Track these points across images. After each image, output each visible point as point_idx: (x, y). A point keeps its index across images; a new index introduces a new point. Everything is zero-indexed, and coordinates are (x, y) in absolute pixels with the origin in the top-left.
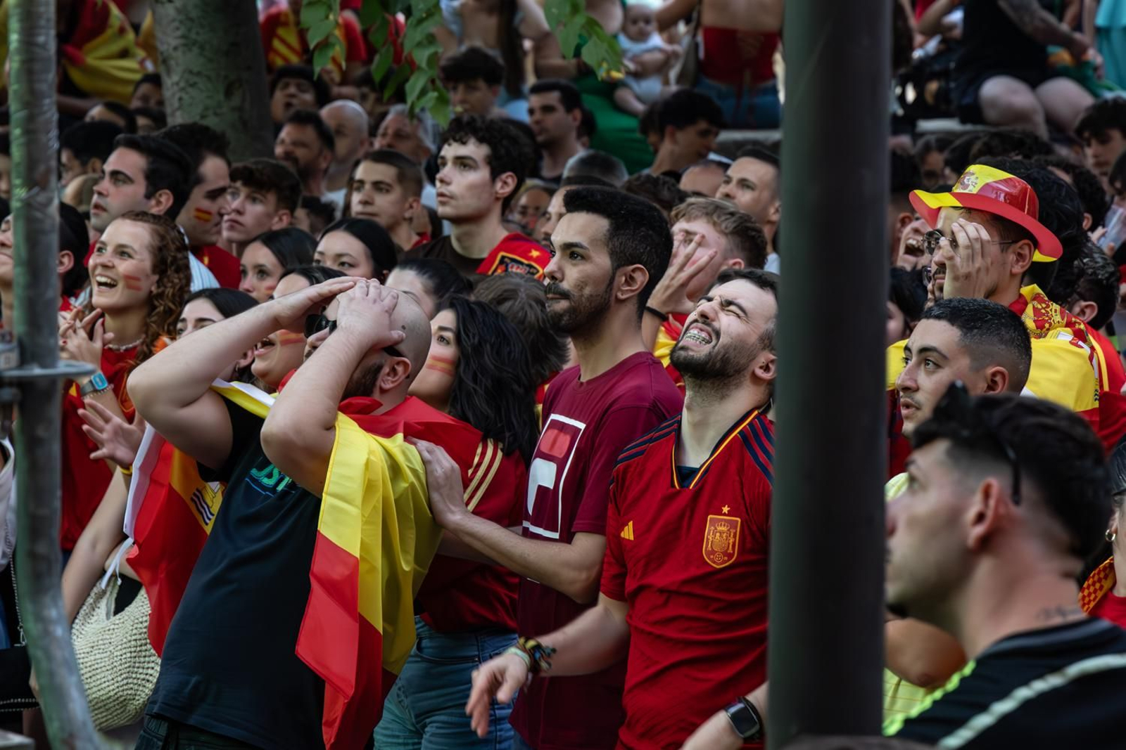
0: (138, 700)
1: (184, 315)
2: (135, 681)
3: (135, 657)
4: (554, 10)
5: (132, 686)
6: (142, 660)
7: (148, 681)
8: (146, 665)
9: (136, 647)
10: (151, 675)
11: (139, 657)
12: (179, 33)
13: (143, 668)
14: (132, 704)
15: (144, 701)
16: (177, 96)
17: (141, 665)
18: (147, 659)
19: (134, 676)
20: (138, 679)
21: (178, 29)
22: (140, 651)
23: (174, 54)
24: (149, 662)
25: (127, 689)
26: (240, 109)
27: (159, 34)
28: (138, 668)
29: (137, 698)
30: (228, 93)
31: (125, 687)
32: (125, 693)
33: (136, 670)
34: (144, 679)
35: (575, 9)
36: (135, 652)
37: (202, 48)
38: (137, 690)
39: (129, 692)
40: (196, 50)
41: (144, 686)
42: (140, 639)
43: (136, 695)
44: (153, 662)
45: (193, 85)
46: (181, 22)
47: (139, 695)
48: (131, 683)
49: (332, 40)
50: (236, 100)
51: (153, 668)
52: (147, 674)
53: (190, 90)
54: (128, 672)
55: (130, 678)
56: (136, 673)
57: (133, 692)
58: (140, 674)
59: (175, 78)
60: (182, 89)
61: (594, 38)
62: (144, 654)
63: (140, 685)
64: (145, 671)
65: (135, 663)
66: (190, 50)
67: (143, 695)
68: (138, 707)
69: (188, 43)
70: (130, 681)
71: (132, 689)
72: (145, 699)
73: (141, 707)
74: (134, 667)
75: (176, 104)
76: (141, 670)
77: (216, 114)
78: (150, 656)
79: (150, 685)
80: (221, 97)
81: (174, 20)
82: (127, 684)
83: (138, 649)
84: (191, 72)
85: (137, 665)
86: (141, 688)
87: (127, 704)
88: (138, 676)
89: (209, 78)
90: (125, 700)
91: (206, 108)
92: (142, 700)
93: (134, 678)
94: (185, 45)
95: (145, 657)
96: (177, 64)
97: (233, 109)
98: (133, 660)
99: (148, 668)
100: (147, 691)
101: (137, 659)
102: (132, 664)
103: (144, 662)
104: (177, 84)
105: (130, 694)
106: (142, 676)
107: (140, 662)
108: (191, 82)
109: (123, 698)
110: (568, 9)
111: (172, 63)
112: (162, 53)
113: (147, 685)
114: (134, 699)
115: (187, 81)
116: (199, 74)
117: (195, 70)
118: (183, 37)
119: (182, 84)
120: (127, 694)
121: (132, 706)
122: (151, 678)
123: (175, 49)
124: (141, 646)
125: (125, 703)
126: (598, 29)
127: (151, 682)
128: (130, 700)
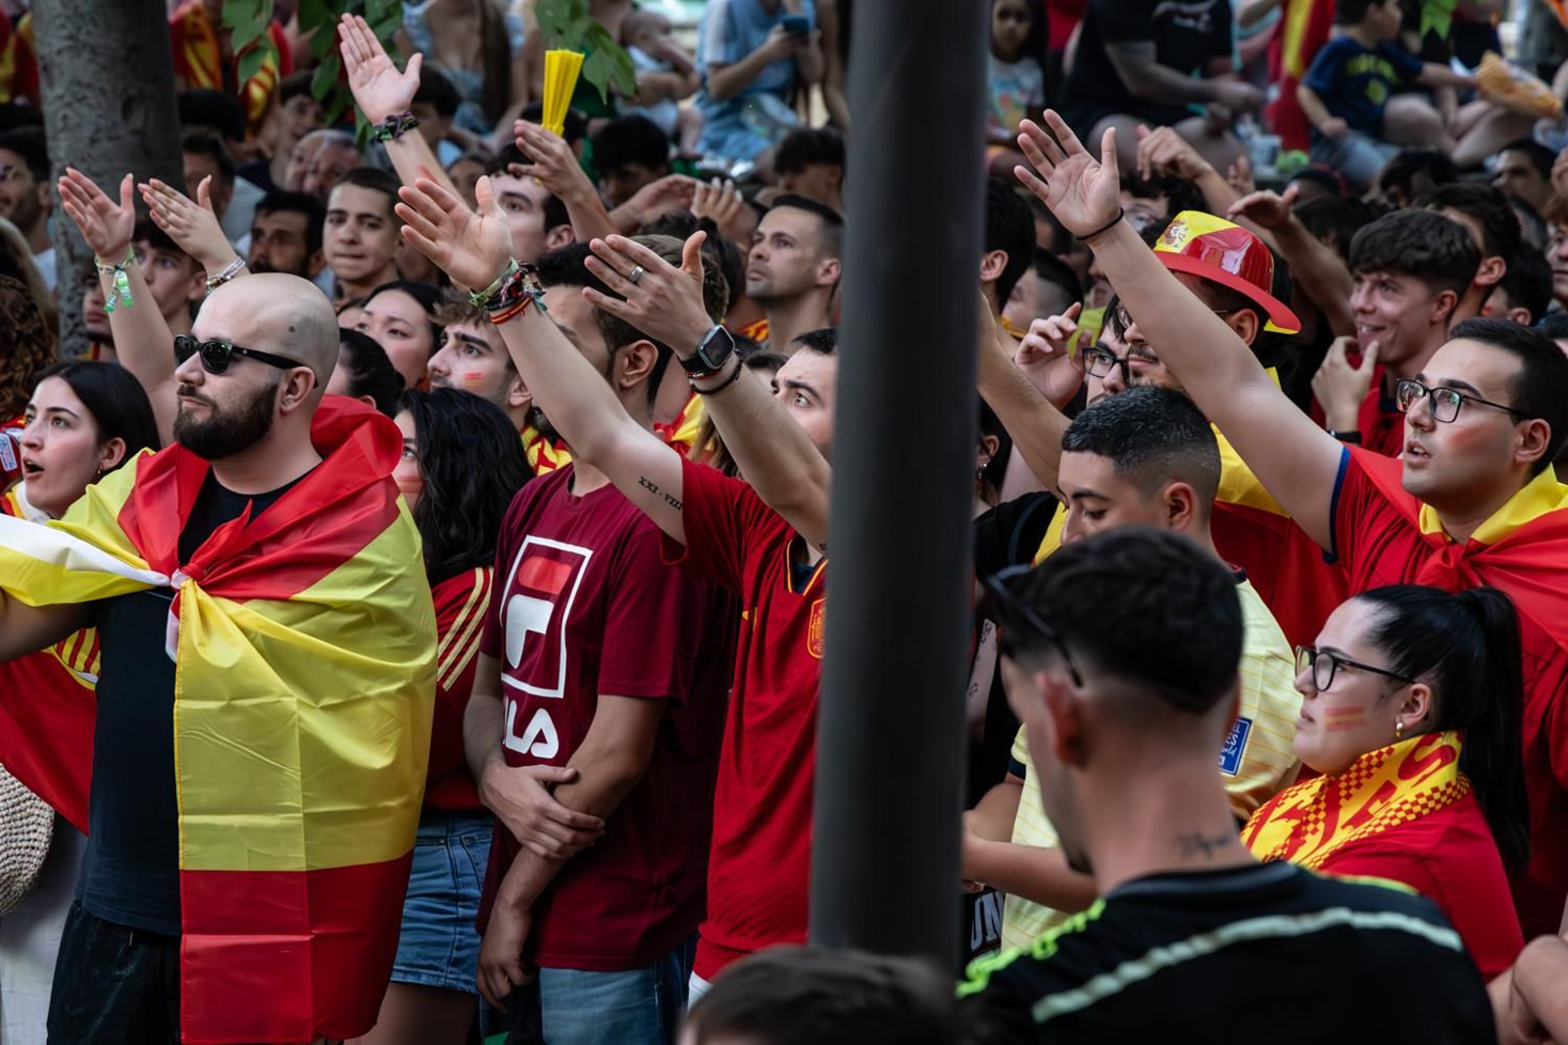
0: (25, 875)
1: (33, 402)
2: (17, 851)
3: (9, 822)
4: (549, 13)
5: (14, 858)
6: (19, 823)
7: (33, 848)
8: (26, 829)
9: (8, 809)
10: (35, 840)
11: (15, 820)
12: (64, 33)
13: (23, 833)
14: (18, 881)
15: (33, 875)
16: (60, 114)
17: (20, 830)
18: (24, 821)
19: (14, 845)
20: (20, 848)
21: (63, 26)
22: (14, 813)
23: (57, 59)
24: (28, 825)
25: (9, 864)
26: (139, 133)
27: (38, 34)
28: (17, 834)
29: (24, 872)
30: (127, 110)
31: (6, 862)
32: (8, 869)
33: (14, 837)
34: (27, 848)
35: (576, 13)
36: (7, 815)
37: (93, 51)
38: (22, 862)
39: (13, 867)
40: (86, 55)
41: (30, 856)
42: (10, 798)
43: (21, 869)
44: (33, 823)
45: (81, 100)
46: (68, 18)
47: (26, 868)
48: (12, 856)
49: (262, 43)
50: (137, 120)
51: (35, 831)
52: (29, 840)
53: (77, 106)
54: (6, 842)
55: (10, 849)
56: (16, 841)
57: (17, 865)
58: (22, 841)
59: (59, 90)
60: (69, 105)
61: (599, 51)
62: (19, 815)
63: (23, 855)
64: (26, 837)
65: (11, 829)
66: (79, 55)
67: (31, 867)
68: (26, 885)
69: (76, 45)
70: (10, 852)
71: (15, 862)
72: (35, 872)
73: (30, 883)
74: (11, 835)
75: (60, 124)
76: (20, 837)
77: (110, 138)
78: (27, 817)
79: (38, 852)
80: (118, 117)
81: (59, 16)
82: (8, 857)
83: (11, 810)
84: (79, 84)
85: (14, 831)
86: (26, 859)
87: (12, 882)
88: (19, 844)
89: (102, 91)
90: (9, 878)
91: (98, 130)
92: (31, 873)
93: (15, 849)
94: (70, 48)
95: (21, 819)
96: (62, 73)
97: (134, 132)
98: (8, 825)
99: (29, 832)
100: (35, 860)
101: (12, 823)
102: (7, 831)
103: (22, 826)
104: (61, 97)
105: (14, 870)
106: (25, 844)
107: (16, 827)
108: (80, 95)
109: (7, 875)
110: (566, 10)
111: (56, 72)
112: (42, 58)
113: (33, 853)
114: (20, 875)
115: (74, 94)
116: (89, 86)
117: (86, 80)
118: (70, 37)
119: (67, 99)
120: (11, 870)
121: (18, 884)
122: (36, 844)
123: (59, 52)
124: (13, 806)
125: (9, 882)
126: (603, 38)
127: (38, 849)
128: (15, 876)
